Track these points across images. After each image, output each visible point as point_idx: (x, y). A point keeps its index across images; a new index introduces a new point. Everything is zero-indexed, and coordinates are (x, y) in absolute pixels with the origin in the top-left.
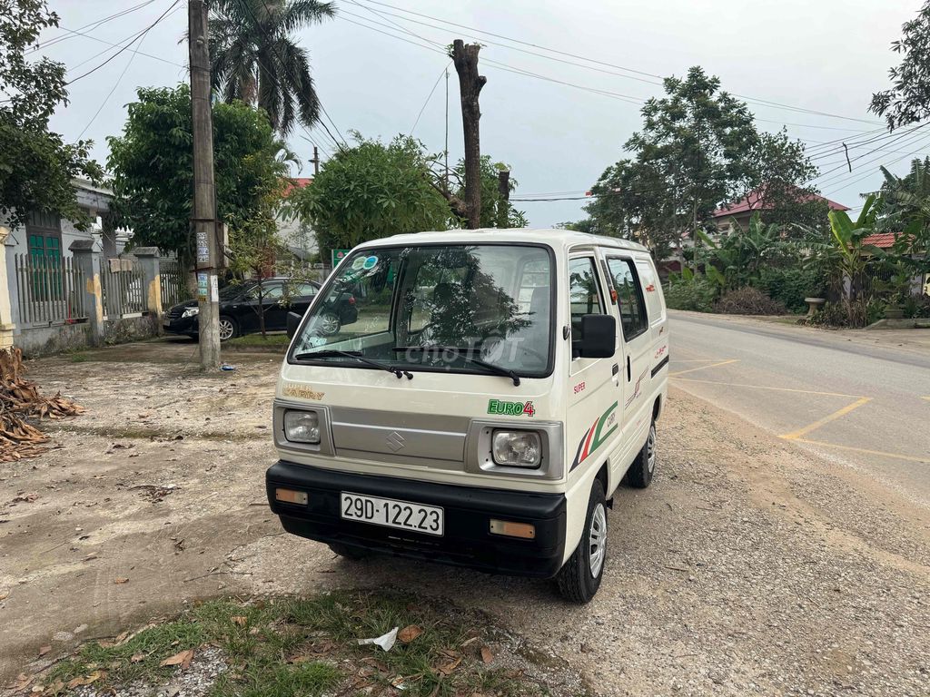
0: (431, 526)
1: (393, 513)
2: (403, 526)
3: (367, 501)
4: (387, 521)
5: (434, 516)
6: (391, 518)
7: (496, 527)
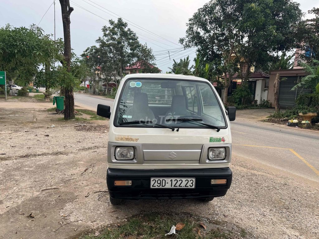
0: (190, 185)
1: (174, 183)
2: (178, 187)
3: (163, 180)
4: (171, 186)
5: (192, 182)
6: (173, 185)
7: (213, 182)
